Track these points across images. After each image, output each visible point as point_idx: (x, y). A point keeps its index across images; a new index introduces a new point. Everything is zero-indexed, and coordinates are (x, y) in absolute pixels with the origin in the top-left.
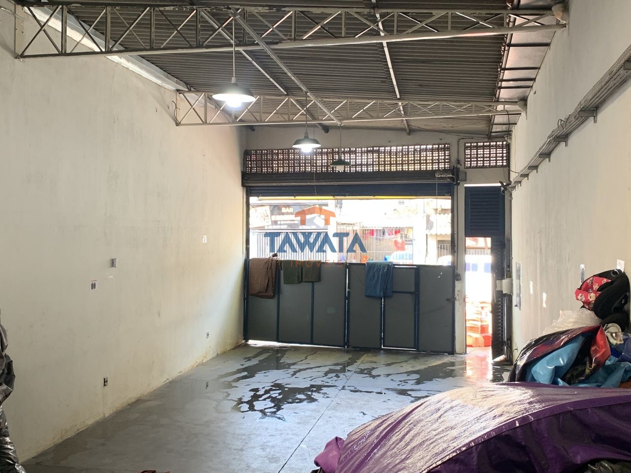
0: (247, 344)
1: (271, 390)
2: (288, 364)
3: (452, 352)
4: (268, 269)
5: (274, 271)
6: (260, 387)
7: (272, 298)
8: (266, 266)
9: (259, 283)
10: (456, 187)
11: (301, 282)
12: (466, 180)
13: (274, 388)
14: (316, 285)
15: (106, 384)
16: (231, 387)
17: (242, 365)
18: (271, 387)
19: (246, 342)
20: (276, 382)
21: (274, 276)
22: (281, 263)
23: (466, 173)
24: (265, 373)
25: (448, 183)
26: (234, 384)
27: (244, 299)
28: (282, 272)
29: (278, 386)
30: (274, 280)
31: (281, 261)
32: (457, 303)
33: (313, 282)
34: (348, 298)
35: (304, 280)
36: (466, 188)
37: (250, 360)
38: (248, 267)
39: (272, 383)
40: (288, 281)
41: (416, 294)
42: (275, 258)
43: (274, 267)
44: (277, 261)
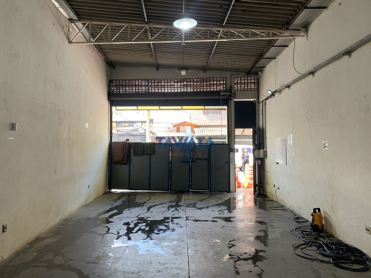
0: (111, 192)
1: (138, 223)
2: (141, 203)
3: (229, 191)
4: (123, 148)
5: (127, 149)
6: (130, 221)
7: (126, 164)
8: (123, 146)
9: (118, 156)
10: (230, 101)
11: (144, 154)
12: (235, 97)
13: (140, 222)
14: (152, 156)
15: (4, 230)
16: (109, 222)
17: (112, 205)
18: (137, 221)
19: (110, 190)
20: (139, 217)
21: (127, 151)
22: (131, 144)
23: (235, 93)
24: (129, 210)
25: (227, 99)
26: (110, 220)
27: (109, 165)
28: (132, 150)
29: (142, 220)
30: (127, 154)
31: (132, 143)
32: (231, 164)
33: (150, 155)
34: (171, 163)
35: (145, 154)
36: (235, 101)
37: (116, 201)
38: (112, 146)
39: (137, 217)
40: (136, 155)
41: (209, 160)
42: (128, 141)
43: (127, 147)
44: (129, 143)
